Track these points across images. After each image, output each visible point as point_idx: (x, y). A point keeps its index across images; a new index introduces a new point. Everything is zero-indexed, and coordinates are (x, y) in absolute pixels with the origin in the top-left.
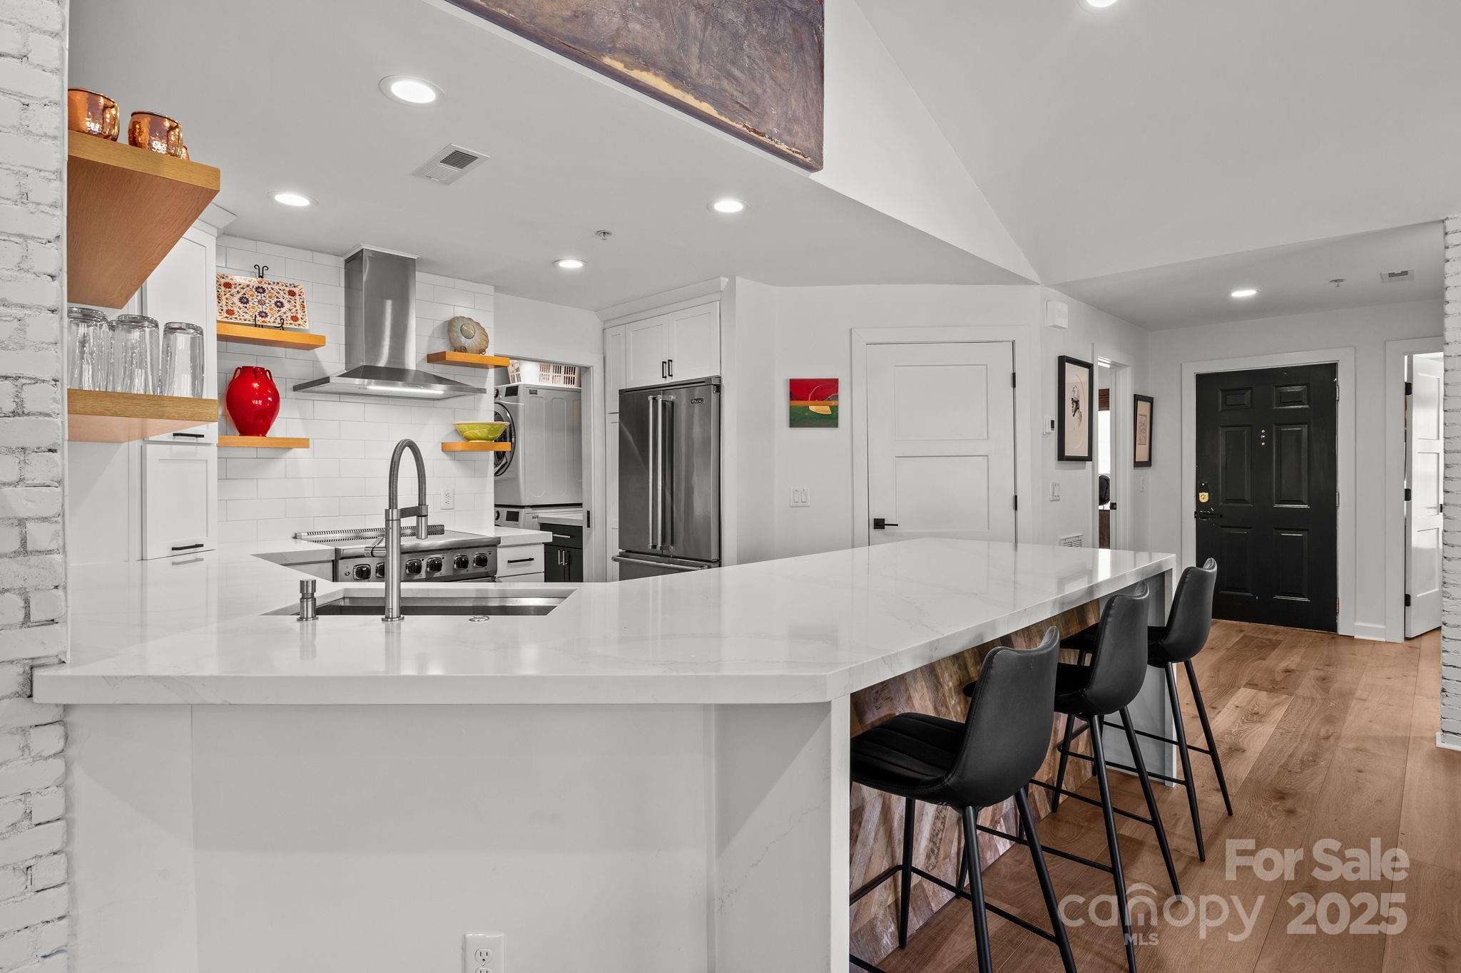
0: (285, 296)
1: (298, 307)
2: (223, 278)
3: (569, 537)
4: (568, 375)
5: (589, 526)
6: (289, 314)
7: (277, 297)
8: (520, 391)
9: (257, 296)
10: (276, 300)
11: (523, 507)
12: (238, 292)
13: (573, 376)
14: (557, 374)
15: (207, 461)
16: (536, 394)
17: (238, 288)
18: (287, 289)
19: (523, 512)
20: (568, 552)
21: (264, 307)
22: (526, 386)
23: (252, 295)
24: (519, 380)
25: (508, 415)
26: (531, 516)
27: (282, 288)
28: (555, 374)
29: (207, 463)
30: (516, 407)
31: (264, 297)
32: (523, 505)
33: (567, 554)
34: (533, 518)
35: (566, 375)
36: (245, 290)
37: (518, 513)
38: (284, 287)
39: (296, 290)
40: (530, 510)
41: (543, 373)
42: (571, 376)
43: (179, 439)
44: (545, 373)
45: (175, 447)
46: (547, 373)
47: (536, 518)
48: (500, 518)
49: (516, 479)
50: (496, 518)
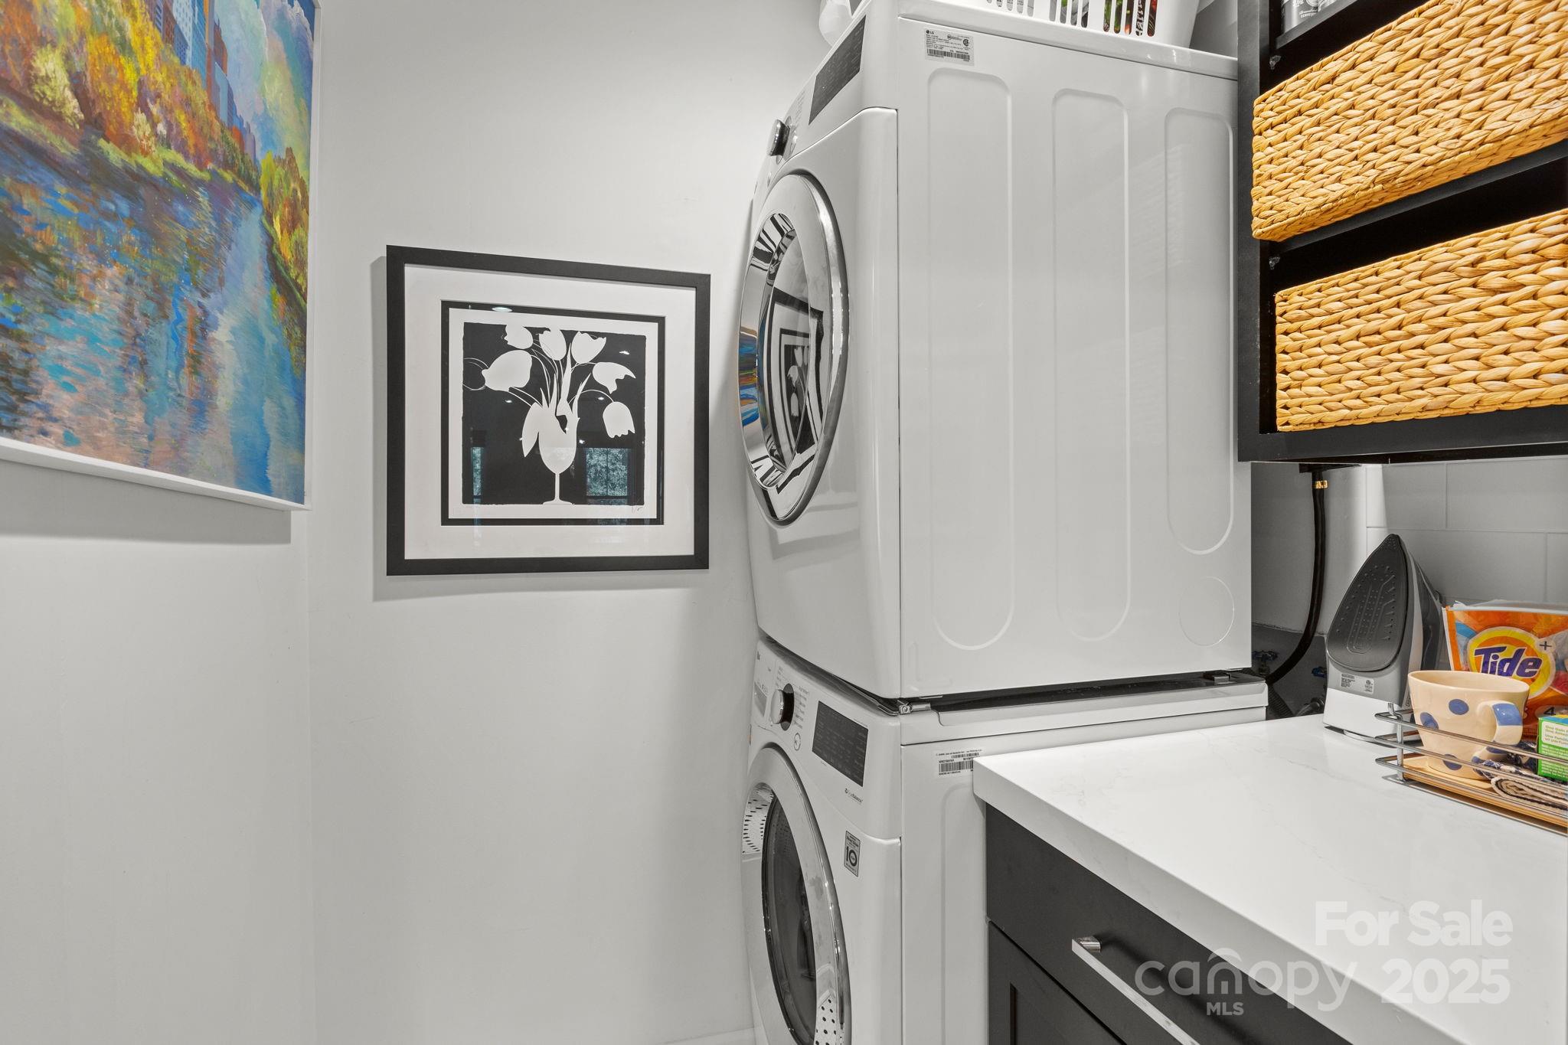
16: (965, 58)
26: (935, 755)
40: (927, 725)
47: (960, 766)
48: (793, 727)
49: (851, 540)
50: (778, 716)
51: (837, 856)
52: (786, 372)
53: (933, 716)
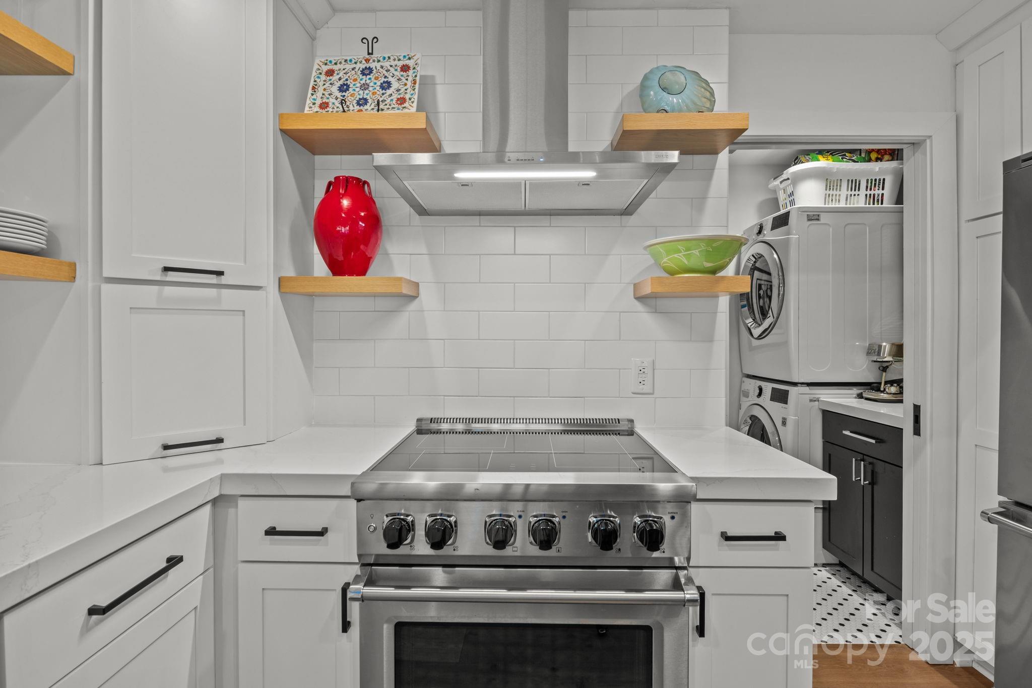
0: (396, 73)
1: (409, 83)
2: (326, 64)
3: (873, 441)
4: (872, 192)
5: (917, 431)
6: (395, 97)
7: (385, 77)
8: (793, 219)
9: (361, 80)
10: (383, 80)
11: (795, 384)
12: (340, 79)
13: (881, 192)
14: (853, 193)
15: (244, 311)
16: (818, 220)
17: (341, 75)
18: (400, 63)
19: (793, 391)
20: (870, 463)
21: (367, 92)
22: (802, 210)
23: (355, 80)
24: (792, 203)
25: (775, 256)
26: (808, 397)
27: (393, 63)
28: (849, 193)
29: (244, 315)
30: (786, 243)
31: (370, 79)
32: (796, 381)
33: (870, 468)
34: (811, 401)
35: (869, 192)
36: (348, 75)
37: (787, 392)
38: (397, 62)
39: (411, 63)
40: (806, 389)
41: (831, 192)
42: (877, 192)
43: (173, 276)
44: (835, 192)
45: (168, 290)
46: (838, 193)
47: (815, 401)
48: (762, 396)
49: (785, 344)
50: (757, 394)
51: (779, 423)
52: (759, 291)
53: (808, 388)
